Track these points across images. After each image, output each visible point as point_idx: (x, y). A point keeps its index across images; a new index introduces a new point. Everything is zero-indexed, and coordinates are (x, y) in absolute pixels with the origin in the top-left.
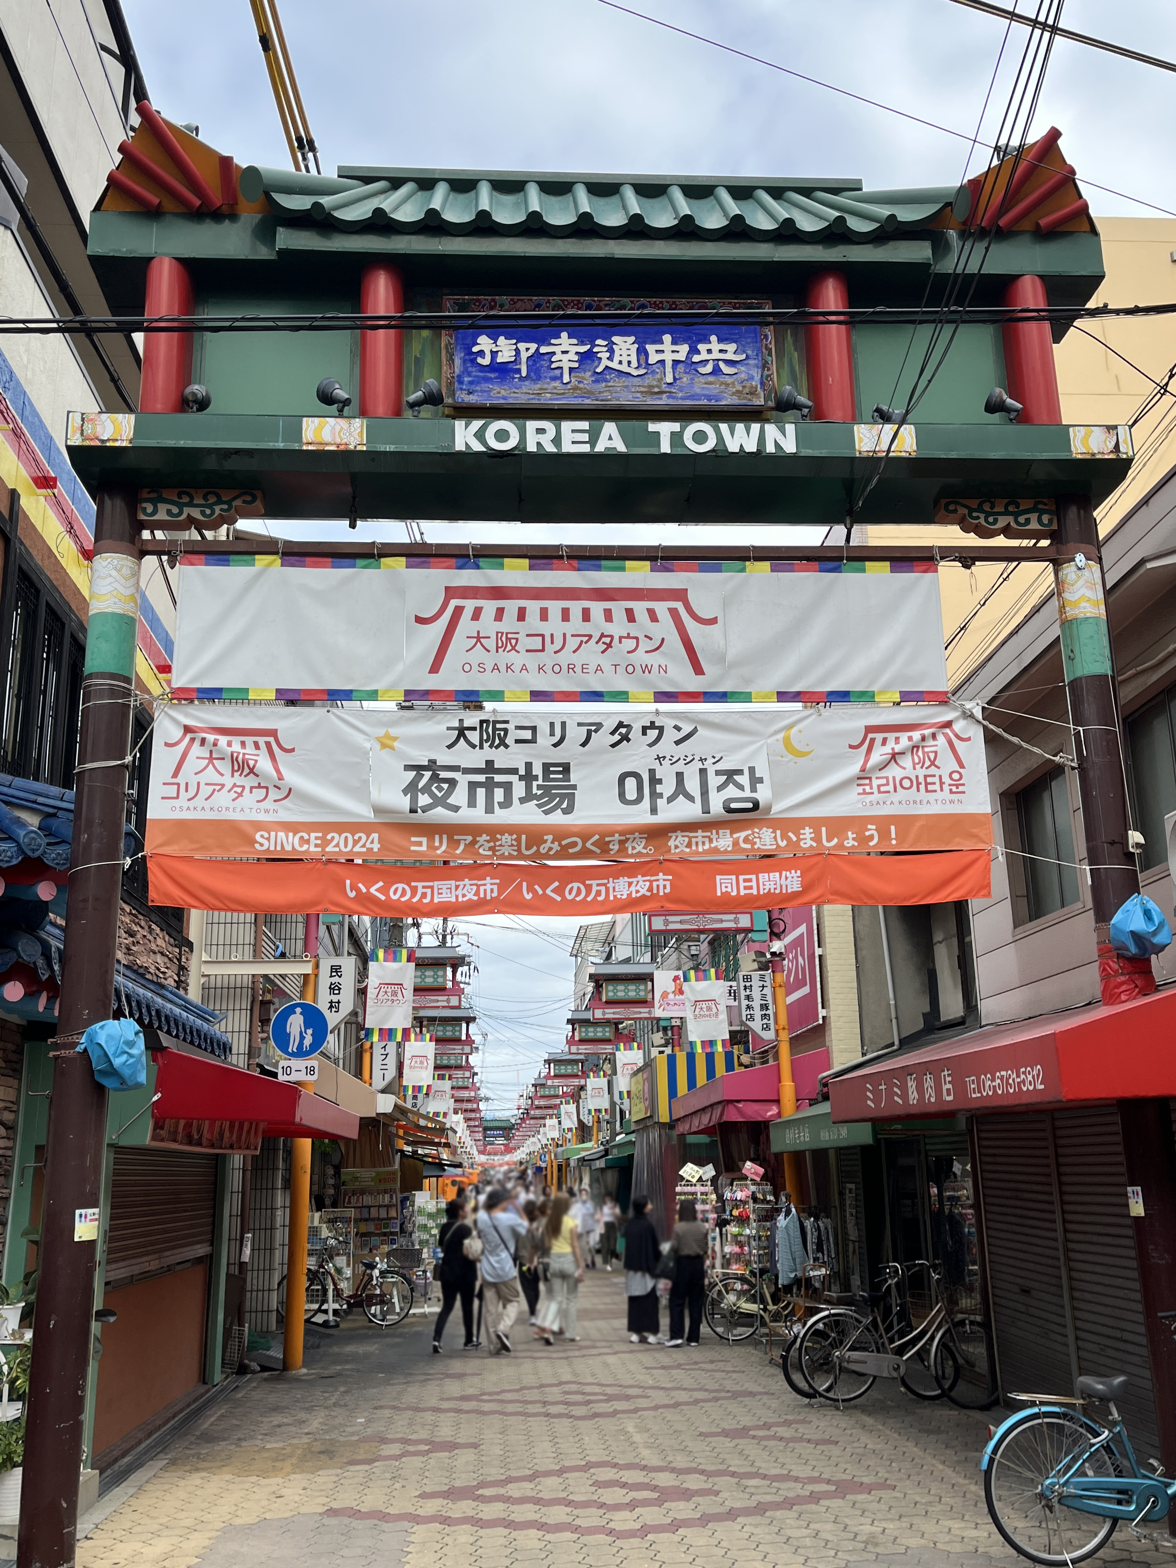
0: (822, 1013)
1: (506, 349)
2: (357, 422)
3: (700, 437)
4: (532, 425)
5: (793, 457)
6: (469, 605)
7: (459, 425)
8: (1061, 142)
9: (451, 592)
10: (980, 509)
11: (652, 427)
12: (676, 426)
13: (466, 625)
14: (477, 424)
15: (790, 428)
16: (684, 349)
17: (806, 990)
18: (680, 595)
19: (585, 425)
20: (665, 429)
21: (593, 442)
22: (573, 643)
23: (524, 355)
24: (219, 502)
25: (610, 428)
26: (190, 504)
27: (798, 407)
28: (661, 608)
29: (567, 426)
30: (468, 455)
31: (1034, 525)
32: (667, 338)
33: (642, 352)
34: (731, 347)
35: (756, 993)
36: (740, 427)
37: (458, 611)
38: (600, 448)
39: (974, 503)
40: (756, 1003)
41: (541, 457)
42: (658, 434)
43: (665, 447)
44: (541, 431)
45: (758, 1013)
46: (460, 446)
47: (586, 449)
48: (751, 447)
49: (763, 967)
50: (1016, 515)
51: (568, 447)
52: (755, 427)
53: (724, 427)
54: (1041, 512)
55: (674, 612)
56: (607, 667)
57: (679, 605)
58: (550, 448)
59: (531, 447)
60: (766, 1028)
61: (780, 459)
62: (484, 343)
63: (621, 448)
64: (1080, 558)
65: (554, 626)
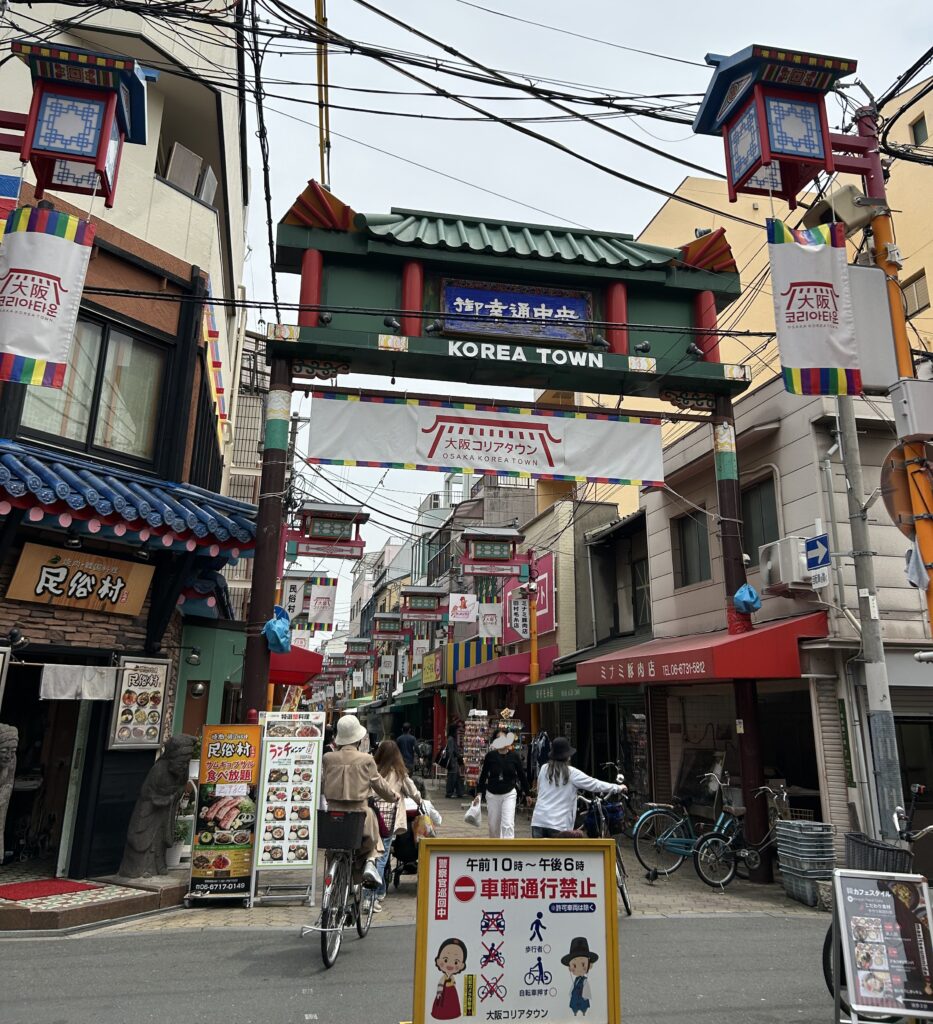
0: (555, 625)
1: (469, 305)
2: (404, 338)
3: (560, 357)
4: (484, 346)
5: (600, 369)
6: (448, 425)
7: (451, 343)
8: (725, 234)
9: (440, 418)
10: (681, 397)
11: (538, 351)
12: (549, 351)
13: (445, 435)
14: (459, 344)
15: (600, 356)
16: (551, 311)
17: (546, 611)
18: (545, 427)
19: (508, 347)
20: (544, 352)
21: (511, 356)
22: (494, 447)
23: (477, 309)
24: (332, 368)
25: (519, 350)
26: (318, 368)
27: (603, 345)
28: (536, 433)
29: (500, 347)
30: (455, 357)
31: (705, 406)
32: (543, 306)
33: (532, 311)
34: (572, 312)
35: (520, 612)
36: (578, 354)
37: (442, 428)
38: (514, 359)
39: (678, 394)
40: (520, 618)
41: (488, 360)
42: (540, 354)
43: (544, 361)
44: (488, 349)
45: (520, 623)
46: (451, 354)
47: (508, 358)
48: (583, 364)
49: (524, 597)
50: (697, 400)
51: (500, 357)
52: (585, 354)
53: (570, 353)
54: (709, 400)
55: (541, 436)
56: (510, 460)
57: (544, 432)
58: (492, 357)
59: (484, 356)
60: (525, 632)
61: (595, 368)
62: (459, 301)
63: (524, 359)
64: (725, 423)
65: (486, 438)
